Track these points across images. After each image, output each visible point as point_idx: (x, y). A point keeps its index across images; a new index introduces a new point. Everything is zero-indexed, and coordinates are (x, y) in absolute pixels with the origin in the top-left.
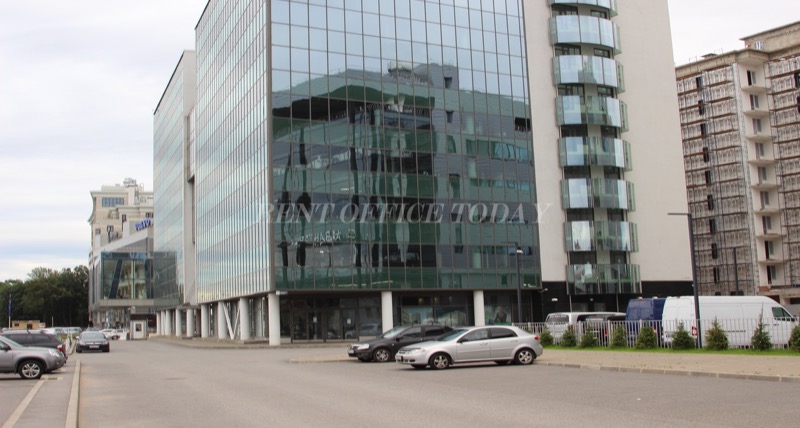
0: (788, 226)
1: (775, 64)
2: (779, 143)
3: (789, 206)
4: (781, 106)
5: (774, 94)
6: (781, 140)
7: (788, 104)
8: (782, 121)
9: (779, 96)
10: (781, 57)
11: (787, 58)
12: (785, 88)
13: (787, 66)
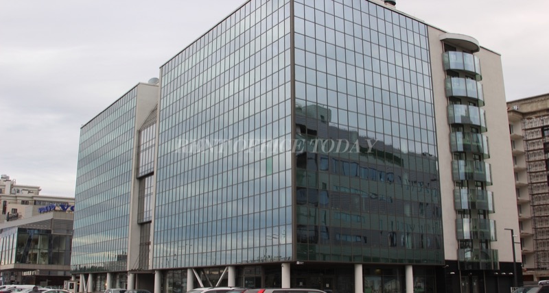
0: (536, 229)
1: (527, 121)
2: (530, 173)
3: (536, 215)
4: (531, 148)
5: (527, 141)
6: (531, 171)
7: (536, 147)
8: (532, 159)
9: (530, 142)
10: (533, 116)
11: (536, 117)
12: (535, 137)
13: (537, 122)
